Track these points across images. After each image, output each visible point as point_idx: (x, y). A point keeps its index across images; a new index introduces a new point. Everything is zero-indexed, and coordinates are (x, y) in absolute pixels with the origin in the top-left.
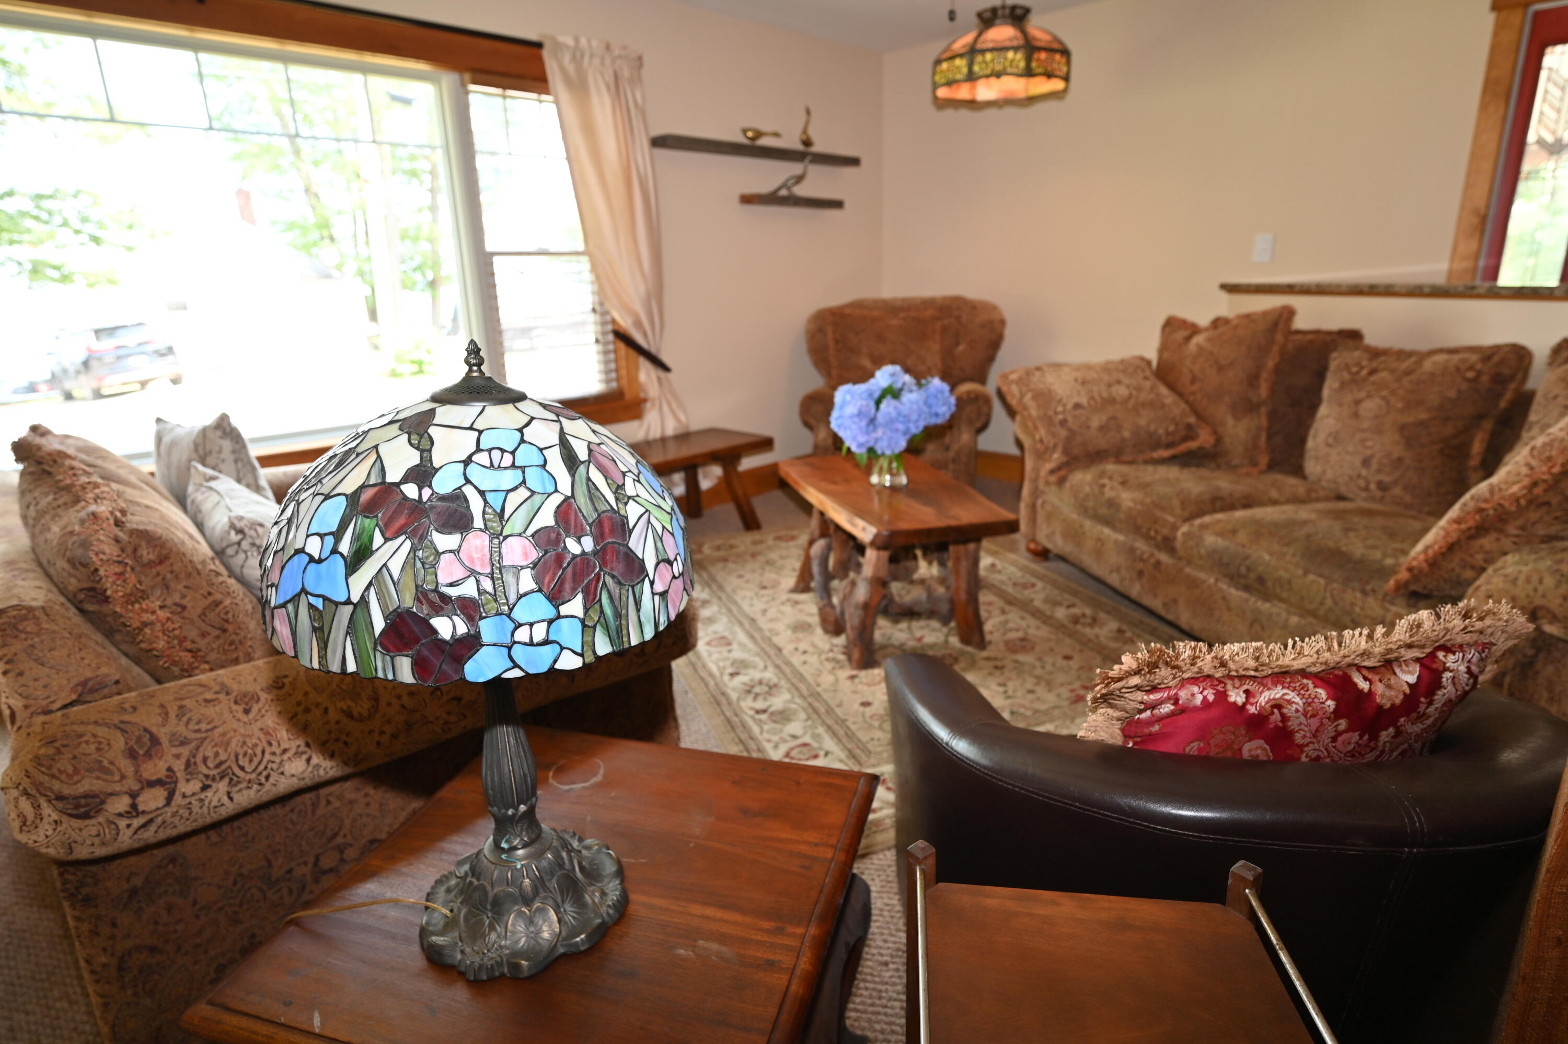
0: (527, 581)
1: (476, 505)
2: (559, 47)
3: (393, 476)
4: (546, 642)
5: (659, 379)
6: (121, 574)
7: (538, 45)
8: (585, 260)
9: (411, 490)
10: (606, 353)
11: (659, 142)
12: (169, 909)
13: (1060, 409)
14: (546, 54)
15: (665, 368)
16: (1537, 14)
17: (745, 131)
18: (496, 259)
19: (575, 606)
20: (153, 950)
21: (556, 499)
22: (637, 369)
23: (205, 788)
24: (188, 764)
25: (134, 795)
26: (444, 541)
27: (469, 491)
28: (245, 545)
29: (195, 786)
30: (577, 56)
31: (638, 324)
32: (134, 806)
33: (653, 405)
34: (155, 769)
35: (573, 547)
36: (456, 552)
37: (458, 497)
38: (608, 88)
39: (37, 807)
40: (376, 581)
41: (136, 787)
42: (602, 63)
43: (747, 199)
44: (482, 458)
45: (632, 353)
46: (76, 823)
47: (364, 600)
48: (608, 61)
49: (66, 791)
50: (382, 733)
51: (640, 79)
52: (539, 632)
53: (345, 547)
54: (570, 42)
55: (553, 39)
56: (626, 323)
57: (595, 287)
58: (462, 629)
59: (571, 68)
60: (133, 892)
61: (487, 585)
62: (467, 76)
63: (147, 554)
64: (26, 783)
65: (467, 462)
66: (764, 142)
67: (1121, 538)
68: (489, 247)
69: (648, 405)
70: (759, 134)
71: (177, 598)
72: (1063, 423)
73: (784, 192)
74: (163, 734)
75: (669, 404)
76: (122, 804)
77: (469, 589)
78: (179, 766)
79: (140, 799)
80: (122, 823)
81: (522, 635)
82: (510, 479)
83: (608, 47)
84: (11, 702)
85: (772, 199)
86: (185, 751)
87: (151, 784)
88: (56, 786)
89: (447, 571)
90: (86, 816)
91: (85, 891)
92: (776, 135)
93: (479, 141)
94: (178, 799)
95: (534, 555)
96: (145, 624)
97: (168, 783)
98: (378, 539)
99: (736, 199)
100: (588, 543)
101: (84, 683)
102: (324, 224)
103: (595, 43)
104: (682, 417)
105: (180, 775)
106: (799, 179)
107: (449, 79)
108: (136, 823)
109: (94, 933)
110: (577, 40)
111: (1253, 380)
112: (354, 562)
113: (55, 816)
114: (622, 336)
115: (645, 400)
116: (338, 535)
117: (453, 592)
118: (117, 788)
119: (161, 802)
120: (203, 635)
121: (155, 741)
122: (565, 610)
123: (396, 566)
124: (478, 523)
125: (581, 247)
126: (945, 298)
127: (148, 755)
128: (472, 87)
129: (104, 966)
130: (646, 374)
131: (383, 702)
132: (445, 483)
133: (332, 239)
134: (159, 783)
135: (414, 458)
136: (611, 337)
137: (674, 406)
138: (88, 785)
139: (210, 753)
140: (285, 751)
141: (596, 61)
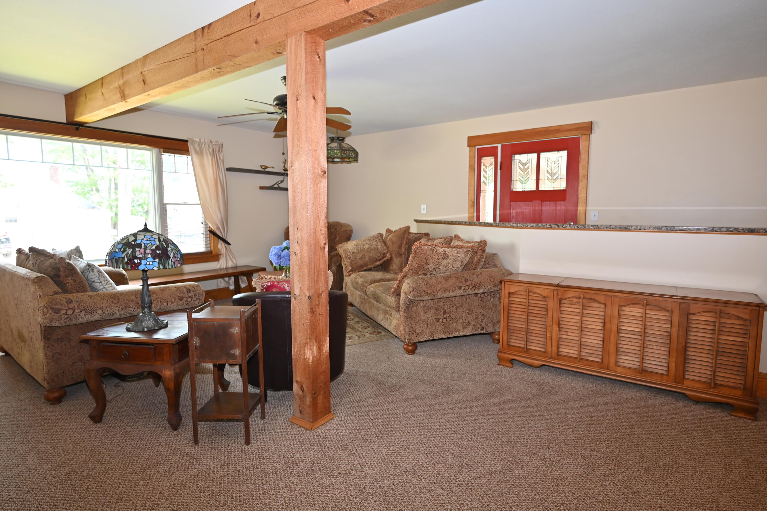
0: (150, 256)
1: (143, 245)
2: (193, 141)
3: (130, 241)
4: (152, 265)
5: (226, 247)
6: (65, 270)
7: (187, 141)
8: (200, 206)
9: (133, 243)
10: (206, 238)
11: (229, 170)
12: (65, 345)
13: (349, 254)
14: (189, 143)
15: (229, 244)
16: (478, 148)
17: (261, 166)
18: (167, 206)
19: (157, 260)
20: (60, 354)
21: (156, 245)
22: (218, 243)
23: (80, 312)
24: (78, 306)
25: (67, 310)
26: (137, 249)
27: (142, 243)
28: (90, 269)
29: (79, 311)
30: (200, 144)
31: (218, 228)
32: (66, 313)
33: (223, 256)
34: (71, 306)
35: (158, 252)
36: (139, 251)
37: (140, 244)
38: (211, 154)
39: (48, 310)
40: (126, 255)
41: (67, 308)
42: (209, 146)
43: (262, 188)
44: (145, 239)
45: (216, 238)
46: (55, 314)
47: (124, 257)
48: (211, 146)
49: (54, 307)
50: (119, 308)
51: (222, 151)
52: (151, 263)
53: (122, 250)
54: (198, 140)
55: (192, 139)
56: (213, 228)
57: (204, 216)
58: (139, 261)
59: (198, 148)
60: (58, 339)
61: (143, 255)
62: (162, 150)
63: (70, 268)
64: (46, 305)
65: (142, 239)
66: (267, 170)
67: (360, 293)
68: (165, 202)
69: (221, 256)
70: (266, 167)
71: (74, 278)
72: (349, 258)
73: (276, 186)
74: (73, 300)
75: (229, 256)
76: (64, 312)
77: (141, 256)
78: (76, 306)
79: (68, 311)
80: (63, 316)
81: (148, 263)
82: (148, 242)
83: (211, 142)
84: (40, 293)
85: (271, 188)
86: (78, 303)
87: (70, 309)
88: (52, 306)
89: (137, 253)
90: (57, 313)
91: (49, 336)
92: (273, 168)
93: (164, 169)
94: (75, 313)
95: (151, 252)
96: (67, 283)
97: (74, 309)
98: (127, 249)
99: (259, 188)
100: (160, 252)
101: (55, 291)
102: (95, 184)
103: (206, 140)
104: (235, 262)
105: (76, 308)
106: (282, 182)
107: (155, 151)
108: (66, 317)
109: (48, 347)
110: (200, 140)
111: (400, 247)
112: (123, 252)
113: (51, 312)
114: (212, 232)
115: (221, 255)
116: (121, 249)
117: (138, 256)
118: (64, 308)
119: (71, 313)
120: (79, 287)
121: (72, 301)
122: (155, 260)
123: (130, 253)
124: (143, 247)
125: (199, 203)
126: (333, 222)
127: (70, 303)
128: (163, 154)
129: (49, 355)
130: (221, 246)
131: (120, 301)
132: (138, 242)
133: (98, 190)
134: (72, 309)
135: (134, 239)
136: (208, 232)
137: (231, 257)
138: (58, 306)
139: (82, 305)
140: (98, 307)
141: (207, 146)
